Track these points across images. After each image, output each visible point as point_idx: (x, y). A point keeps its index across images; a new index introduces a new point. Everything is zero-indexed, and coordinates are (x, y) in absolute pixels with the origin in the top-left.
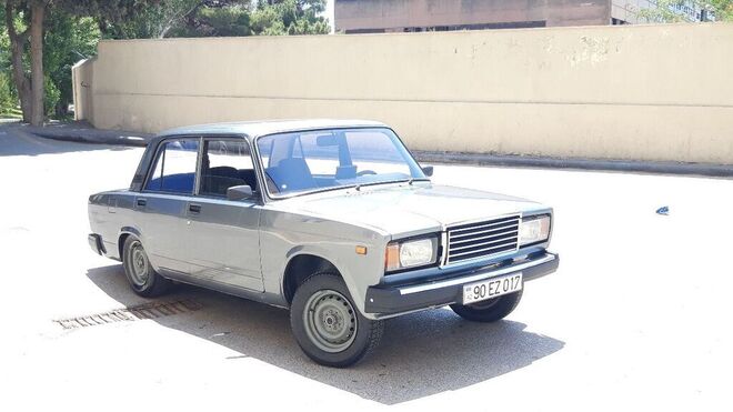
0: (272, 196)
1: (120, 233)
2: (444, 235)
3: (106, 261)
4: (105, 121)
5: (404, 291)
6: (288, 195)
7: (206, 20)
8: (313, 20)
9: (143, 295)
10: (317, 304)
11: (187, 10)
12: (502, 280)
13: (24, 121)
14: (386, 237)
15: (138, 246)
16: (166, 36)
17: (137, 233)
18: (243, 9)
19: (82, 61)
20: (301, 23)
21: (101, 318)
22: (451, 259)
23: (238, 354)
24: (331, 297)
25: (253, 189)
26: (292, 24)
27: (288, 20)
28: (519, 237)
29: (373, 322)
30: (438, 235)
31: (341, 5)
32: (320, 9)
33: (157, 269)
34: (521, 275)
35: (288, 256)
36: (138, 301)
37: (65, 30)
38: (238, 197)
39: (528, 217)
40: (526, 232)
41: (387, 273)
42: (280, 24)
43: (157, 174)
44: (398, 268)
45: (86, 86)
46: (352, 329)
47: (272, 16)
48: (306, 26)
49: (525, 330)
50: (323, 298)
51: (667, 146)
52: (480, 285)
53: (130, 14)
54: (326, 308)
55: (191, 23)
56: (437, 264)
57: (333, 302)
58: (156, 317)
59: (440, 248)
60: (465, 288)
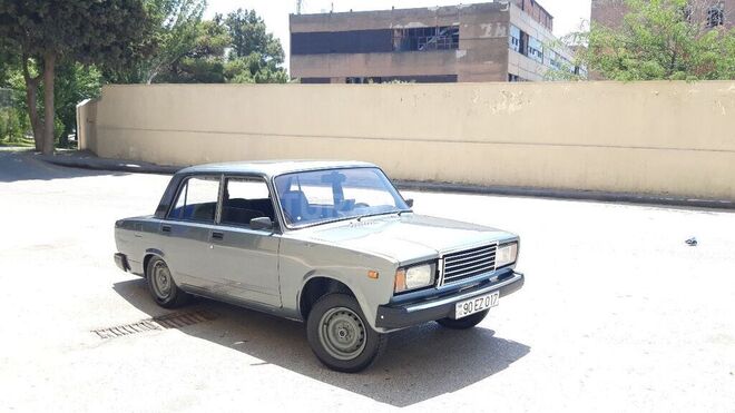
0: (289, 226)
1: (145, 254)
2: (440, 262)
3: (129, 277)
4: (106, 151)
5: (410, 309)
6: (302, 226)
7: (188, 69)
8: (274, 70)
9: (167, 306)
10: (331, 318)
11: (171, 59)
12: (485, 297)
13: (37, 150)
14: (395, 264)
15: (163, 265)
16: (153, 82)
17: (161, 253)
18: (217, 60)
19: (85, 101)
20: (265, 71)
21: (132, 328)
22: (446, 281)
23: (262, 361)
24: (343, 313)
25: (272, 220)
26: (257, 73)
27: (254, 69)
28: (496, 261)
29: (380, 334)
30: (436, 261)
31: (295, 58)
32: (280, 61)
33: (178, 284)
34: (498, 292)
35: (305, 278)
36: (161, 312)
37: (70, 74)
38: (259, 226)
39: (504, 244)
40: (501, 257)
41: (395, 294)
42: (248, 72)
43: (180, 204)
44: (403, 289)
45: (91, 122)
46: (362, 340)
47: (241, 67)
48: (269, 75)
49: (495, 336)
50: (336, 314)
51: (567, 177)
52: (468, 302)
53: (129, 62)
54: (338, 322)
55: (175, 70)
56: (434, 285)
57: (345, 317)
58: (179, 327)
59: (437, 272)
60: (457, 305)
